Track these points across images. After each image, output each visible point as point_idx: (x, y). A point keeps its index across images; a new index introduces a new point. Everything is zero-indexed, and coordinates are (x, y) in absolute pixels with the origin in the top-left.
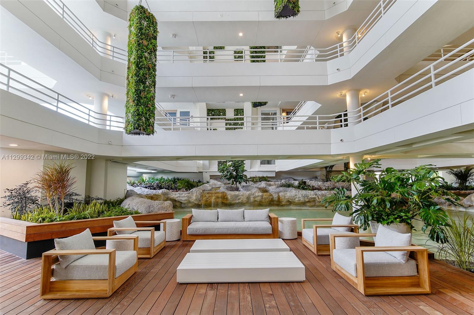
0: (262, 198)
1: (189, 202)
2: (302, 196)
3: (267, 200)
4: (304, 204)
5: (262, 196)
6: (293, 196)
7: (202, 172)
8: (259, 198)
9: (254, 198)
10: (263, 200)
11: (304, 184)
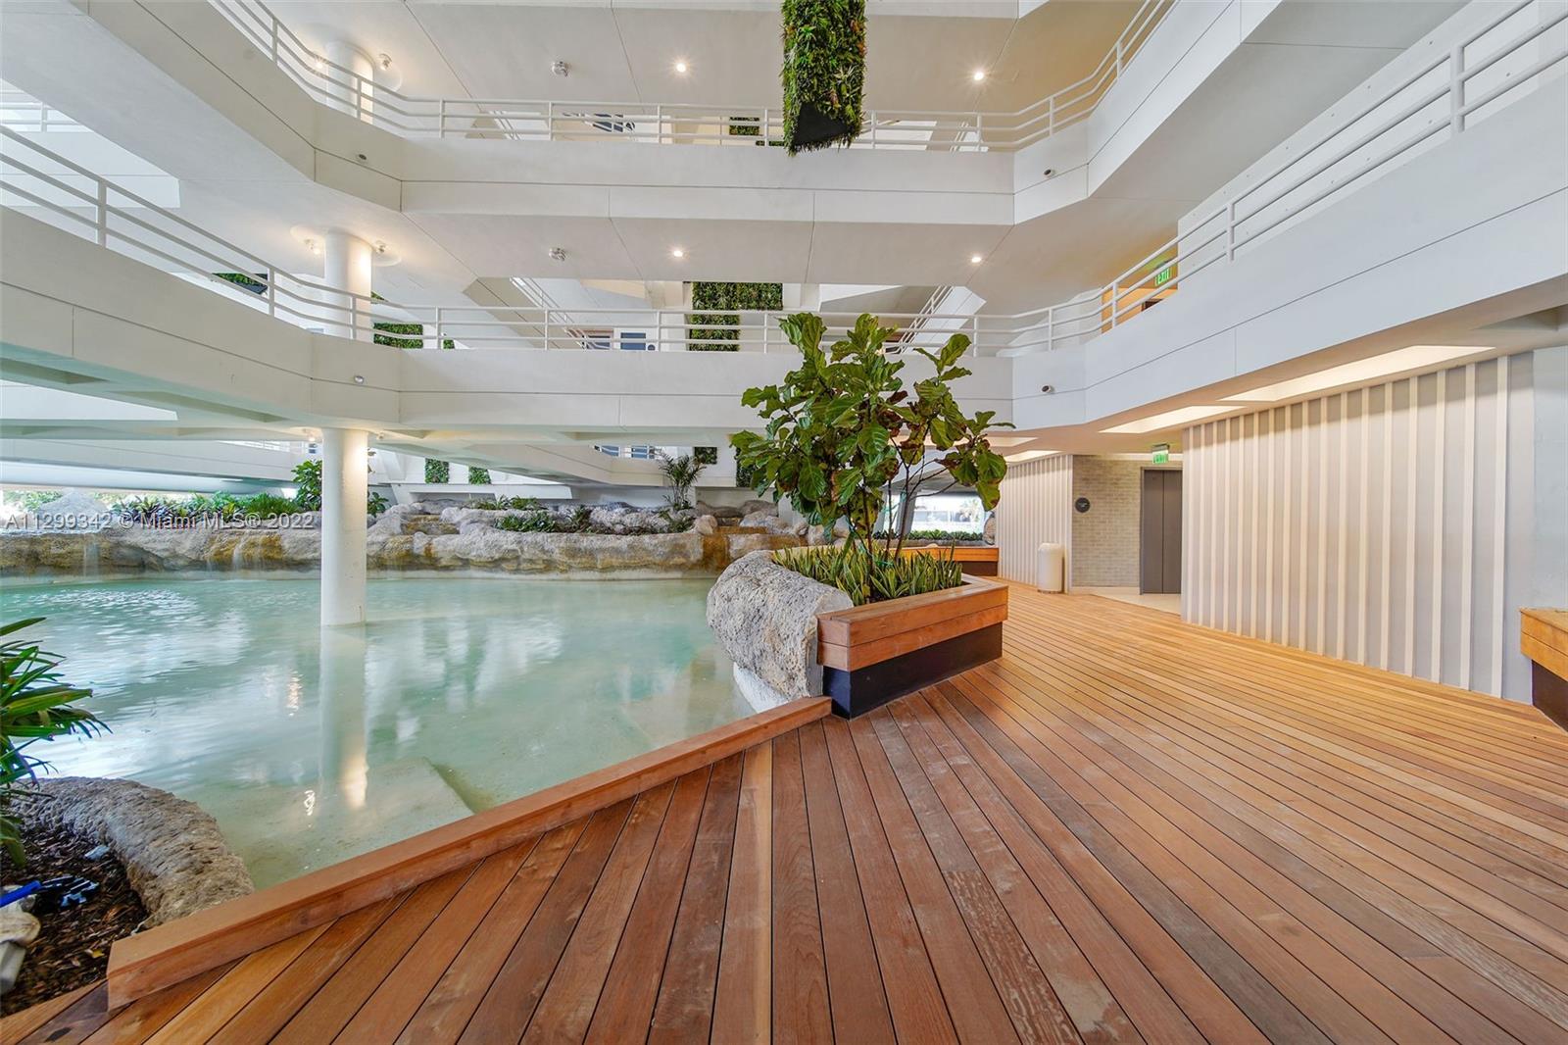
0: (383, 549)
2: (485, 545)
3: (395, 554)
4: (495, 564)
5: (384, 543)
6: (467, 545)
10: (385, 555)
11: (584, 515)
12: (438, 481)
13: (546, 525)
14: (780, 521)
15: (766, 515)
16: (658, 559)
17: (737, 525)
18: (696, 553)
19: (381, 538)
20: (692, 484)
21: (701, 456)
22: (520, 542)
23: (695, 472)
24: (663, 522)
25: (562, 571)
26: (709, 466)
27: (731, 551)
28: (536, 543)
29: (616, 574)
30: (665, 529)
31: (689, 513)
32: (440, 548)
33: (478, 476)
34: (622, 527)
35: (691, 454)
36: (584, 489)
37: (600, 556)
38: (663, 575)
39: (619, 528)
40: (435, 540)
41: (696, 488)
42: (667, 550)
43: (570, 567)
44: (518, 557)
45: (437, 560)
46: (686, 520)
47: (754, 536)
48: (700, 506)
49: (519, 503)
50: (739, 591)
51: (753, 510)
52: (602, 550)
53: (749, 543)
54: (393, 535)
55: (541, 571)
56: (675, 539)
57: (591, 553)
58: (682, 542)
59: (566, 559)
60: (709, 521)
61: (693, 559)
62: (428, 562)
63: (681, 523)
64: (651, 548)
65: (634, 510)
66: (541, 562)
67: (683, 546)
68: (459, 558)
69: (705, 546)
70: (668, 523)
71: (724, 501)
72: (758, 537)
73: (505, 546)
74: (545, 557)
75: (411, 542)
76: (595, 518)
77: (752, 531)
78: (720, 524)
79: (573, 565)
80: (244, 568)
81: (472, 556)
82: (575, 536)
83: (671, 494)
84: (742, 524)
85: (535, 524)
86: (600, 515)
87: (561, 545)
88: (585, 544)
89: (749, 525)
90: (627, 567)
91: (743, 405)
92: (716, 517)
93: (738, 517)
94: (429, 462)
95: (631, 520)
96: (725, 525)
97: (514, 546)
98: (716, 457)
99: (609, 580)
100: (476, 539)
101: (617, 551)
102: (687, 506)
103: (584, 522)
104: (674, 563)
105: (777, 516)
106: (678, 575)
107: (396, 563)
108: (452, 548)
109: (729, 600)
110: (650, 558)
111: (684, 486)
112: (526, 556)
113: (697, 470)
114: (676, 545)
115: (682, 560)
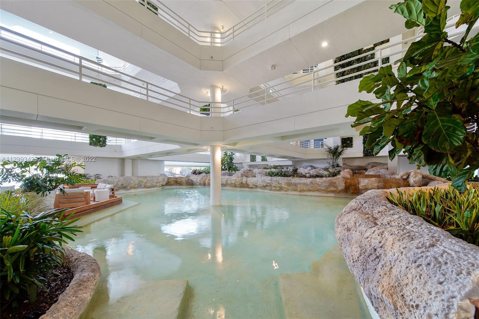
1: (197, 182)
2: (262, 181)
3: (238, 183)
4: (264, 187)
5: (236, 180)
6: (257, 181)
7: (242, 163)
8: (234, 181)
9: (231, 181)
10: (236, 183)
11: (295, 171)
12: (253, 161)
13: (281, 174)
14: (389, 172)
15: (381, 169)
16: (323, 188)
17: (364, 173)
18: (341, 186)
19: (235, 178)
20: (340, 157)
21: (344, 145)
22: (271, 180)
23: (341, 151)
24: (326, 173)
25: (285, 191)
26: (349, 149)
27: (360, 186)
28: (277, 181)
29: (305, 193)
30: (327, 175)
31: (338, 169)
32: (249, 182)
33: (264, 159)
34: (309, 175)
35: (340, 144)
36: (297, 161)
37: (299, 186)
38: (325, 195)
39: (308, 175)
40: (248, 179)
41: (343, 158)
42: (327, 185)
43: (288, 190)
44: (271, 185)
45: (249, 185)
46: (337, 172)
47: (373, 179)
48: (345, 166)
49: (275, 167)
50: (357, 225)
51: (372, 167)
52: (300, 184)
53: (370, 182)
54: (238, 177)
55: (278, 190)
56: (331, 180)
57: (295, 185)
58: (334, 181)
59: (286, 187)
60: (348, 172)
61: (339, 188)
62: (247, 186)
63: (334, 173)
64: (320, 183)
65: (315, 168)
66: (278, 187)
67: (335, 183)
68: (255, 185)
69: (346, 183)
70: (328, 173)
71: (357, 163)
72: (375, 179)
73: (267, 181)
74: (279, 186)
75: (242, 179)
76: (299, 171)
77: (372, 176)
78: (354, 173)
79: (289, 189)
80: (208, 185)
81: (258, 184)
82: (290, 178)
83: (331, 161)
84: (366, 173)
85: (278, 174)
86: (301, 170)
87: (285, 181)
88: (293, 181)
89: (371, 173)
90: (310, 191)
91: (360, 91)
92: (352, 170)
93: (364, 170)
94: (251, 156)
95: (313, 172)
96: (357, 174)
97: (270, 182)
98: (352, 145)
99: (303, 195)
100: (260, 179)
101: (305, 184)
102: (338, 166)
103: (295, 173)
104: (331, 189)
105: (388, 169)
106: (333, 195)
107: (239, 186)
108: (252, 182)
109: (349, 230)
110: (320, 188)
111: (336, 158)
112: (273, 185)
113: (343, 150)
114: (332, 182)
115: (334, 189)
